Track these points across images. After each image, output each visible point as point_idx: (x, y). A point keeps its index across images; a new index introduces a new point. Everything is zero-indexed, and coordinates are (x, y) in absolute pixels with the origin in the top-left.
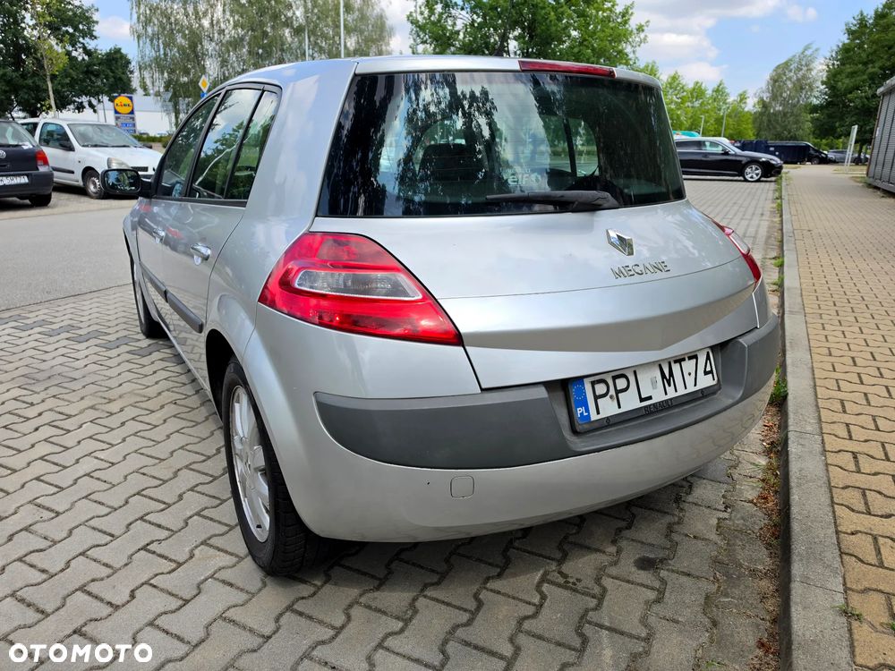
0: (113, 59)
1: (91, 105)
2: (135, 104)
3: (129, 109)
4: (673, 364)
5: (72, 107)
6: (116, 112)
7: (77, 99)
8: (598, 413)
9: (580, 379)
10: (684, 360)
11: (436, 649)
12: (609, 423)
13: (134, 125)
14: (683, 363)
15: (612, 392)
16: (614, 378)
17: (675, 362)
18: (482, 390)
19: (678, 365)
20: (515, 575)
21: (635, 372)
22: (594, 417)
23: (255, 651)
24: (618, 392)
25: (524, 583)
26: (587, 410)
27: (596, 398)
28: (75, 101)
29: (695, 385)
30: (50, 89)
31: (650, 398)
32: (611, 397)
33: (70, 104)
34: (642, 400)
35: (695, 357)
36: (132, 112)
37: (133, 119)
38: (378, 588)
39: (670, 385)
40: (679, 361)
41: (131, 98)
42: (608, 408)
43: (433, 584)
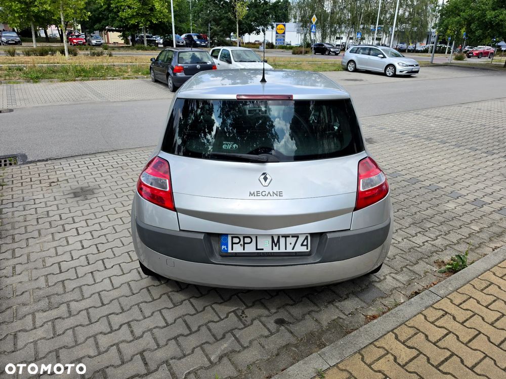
0: (277, 6)
1: (263, 31)
2: (286, 28)
3: (283, 31)
4: (281, 237)
5: (255, 32)
6: (277, 33)
7: (258, 28)
8: (232, 250)
9: (227, 235)
10: (289, 237)
11: (174, 318)
12: (236, 255)
13: (284, 40)
14: (287, 238)
15: (242, 242)
16: (244, 237)
17: (282, 237)
18: (180, 230)
19: (284, 239)
20: (226, 305)
21: (256, 237)
22: (230, 251)
23: (127, 297)
24: (244, 243)
25: (223, 309)
26: (227, 247)
27: (233, 243)
28: (256, 29)
29: (293, 249)
30: (237, 27)
31: (263, 249)
32: (241, 245)
33: (254, 31)
34: (257, 249)
35: (298, 237)
36: (284, 33)
37: (284, 36)
38: (177, 292)
39: (276, 246)
40: (286, 237)
41: (284, 25)
42: (238, 249)
43: (196, 297)
